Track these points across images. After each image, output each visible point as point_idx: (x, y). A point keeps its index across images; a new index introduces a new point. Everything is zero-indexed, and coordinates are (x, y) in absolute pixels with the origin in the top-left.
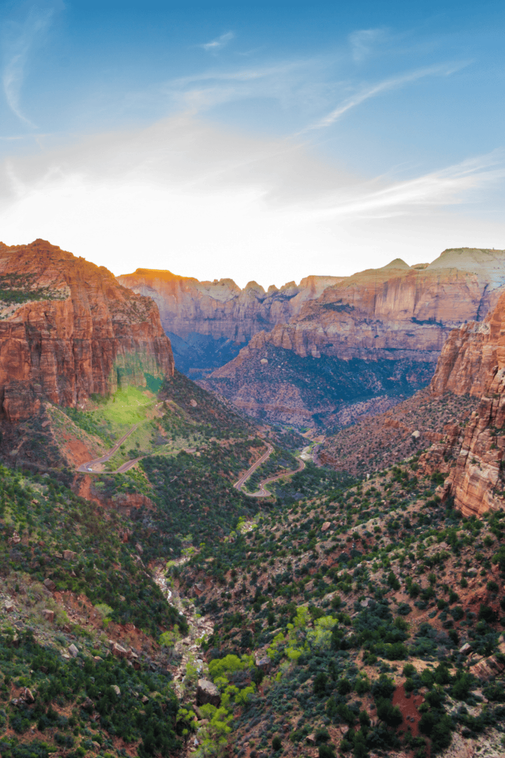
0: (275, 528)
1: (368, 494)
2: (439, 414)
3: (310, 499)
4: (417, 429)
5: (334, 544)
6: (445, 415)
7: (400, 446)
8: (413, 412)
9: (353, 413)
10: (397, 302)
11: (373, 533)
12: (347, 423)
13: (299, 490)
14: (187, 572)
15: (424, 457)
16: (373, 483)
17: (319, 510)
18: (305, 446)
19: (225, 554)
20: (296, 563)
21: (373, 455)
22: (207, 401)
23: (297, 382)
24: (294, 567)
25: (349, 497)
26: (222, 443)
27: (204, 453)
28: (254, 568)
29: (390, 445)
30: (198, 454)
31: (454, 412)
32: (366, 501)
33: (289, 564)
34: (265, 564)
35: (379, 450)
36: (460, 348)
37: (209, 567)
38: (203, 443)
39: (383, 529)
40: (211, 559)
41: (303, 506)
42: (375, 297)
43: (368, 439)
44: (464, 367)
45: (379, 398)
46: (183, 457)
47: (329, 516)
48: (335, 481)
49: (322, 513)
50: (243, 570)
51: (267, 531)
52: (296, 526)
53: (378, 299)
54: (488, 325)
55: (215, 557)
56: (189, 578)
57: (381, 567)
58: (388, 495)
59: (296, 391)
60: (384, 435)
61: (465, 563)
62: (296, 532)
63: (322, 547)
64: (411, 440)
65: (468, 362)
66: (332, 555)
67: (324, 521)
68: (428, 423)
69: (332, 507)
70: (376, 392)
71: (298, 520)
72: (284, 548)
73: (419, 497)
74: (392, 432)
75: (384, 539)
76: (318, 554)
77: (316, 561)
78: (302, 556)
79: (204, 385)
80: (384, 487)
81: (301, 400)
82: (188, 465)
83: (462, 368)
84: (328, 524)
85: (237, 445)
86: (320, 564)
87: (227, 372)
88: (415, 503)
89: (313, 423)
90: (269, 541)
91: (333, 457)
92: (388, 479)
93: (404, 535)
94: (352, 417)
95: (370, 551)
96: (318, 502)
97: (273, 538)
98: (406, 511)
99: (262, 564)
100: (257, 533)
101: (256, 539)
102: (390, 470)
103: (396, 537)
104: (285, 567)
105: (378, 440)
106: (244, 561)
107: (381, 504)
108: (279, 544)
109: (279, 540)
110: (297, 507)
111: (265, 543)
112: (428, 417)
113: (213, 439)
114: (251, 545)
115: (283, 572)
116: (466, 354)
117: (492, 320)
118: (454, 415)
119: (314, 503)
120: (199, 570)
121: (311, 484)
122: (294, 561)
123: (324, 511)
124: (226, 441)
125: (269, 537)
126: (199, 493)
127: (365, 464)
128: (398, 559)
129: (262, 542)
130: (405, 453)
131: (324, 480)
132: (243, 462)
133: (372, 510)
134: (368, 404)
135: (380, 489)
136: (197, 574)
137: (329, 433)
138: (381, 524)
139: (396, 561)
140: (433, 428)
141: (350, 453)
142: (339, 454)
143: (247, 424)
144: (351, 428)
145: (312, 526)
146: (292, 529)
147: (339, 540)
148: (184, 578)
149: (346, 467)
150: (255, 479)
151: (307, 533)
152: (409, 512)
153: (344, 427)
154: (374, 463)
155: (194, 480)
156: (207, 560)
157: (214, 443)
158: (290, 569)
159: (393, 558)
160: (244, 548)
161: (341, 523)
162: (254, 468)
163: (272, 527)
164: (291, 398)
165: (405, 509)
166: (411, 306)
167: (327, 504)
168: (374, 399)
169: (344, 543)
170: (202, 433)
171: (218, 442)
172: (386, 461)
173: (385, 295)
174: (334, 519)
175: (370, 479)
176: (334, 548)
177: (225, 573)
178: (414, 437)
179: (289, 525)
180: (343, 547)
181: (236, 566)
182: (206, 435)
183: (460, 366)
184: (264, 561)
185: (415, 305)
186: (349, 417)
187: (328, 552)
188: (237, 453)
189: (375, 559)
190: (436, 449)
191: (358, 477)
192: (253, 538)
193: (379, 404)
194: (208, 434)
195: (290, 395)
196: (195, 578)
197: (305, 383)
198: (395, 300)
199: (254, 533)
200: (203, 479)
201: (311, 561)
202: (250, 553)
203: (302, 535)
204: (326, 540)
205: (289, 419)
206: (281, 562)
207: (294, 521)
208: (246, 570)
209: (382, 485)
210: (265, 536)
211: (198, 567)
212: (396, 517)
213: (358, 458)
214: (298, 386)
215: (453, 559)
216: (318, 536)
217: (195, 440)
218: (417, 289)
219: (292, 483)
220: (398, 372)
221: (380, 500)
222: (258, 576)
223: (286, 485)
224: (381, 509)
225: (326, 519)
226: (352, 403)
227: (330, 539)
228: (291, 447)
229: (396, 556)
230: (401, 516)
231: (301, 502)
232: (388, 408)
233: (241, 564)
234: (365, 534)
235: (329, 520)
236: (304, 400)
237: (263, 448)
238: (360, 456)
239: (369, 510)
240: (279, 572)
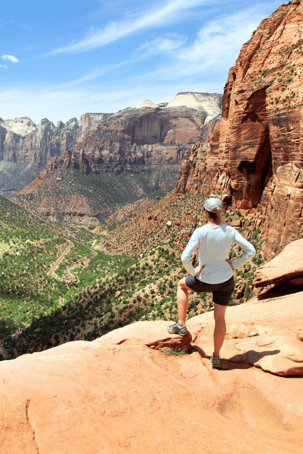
0: (82, 300)
1: (144, 269)
2: (182, 208)
3: (104, 277)
4: (169, 220)
5: (125, 305)
6: (186, 208)
7: (159, 233)
8: (166, 208)
9: (125, 212)
10: (149, 130)
11: (149, 294)
12: (122, 220)
13: (94, 271)
14: (21, 342)
15: (178, 238)
16: (146, 260)
17: (112, 283)
18: (94, 239)
19: (48, 324)
20: (100, 322)
21: (142, 241)
22: (19, 213)
23: (84, 193)
24: (98, 325)
25: (131, 272)
26: (34, 243)
27: (22, 253)
28: (71, 330)
29: (152, 232)
30: (18, 253)
31: (191, 206)
32: (143, 273)
33: (96, 324)
34: (79, 327)
35: (146, 237)
36: (192, 161)
37: (38, 335)
38: (21, 245)
39: (156, 291)
40: (38, 330)
41: (100, 282)
42: (134, 127)
43: (138, 229)
44: (196, 174)
45: (142, 200)
46: (7, 257)
47: (119, 287)
48: (118, 262)
49: (114, 285)
50: (63, 333)
51: (76, 303)
52: (96, 297)
53: (136, 129)
54: (209, 145)
55: (41, 327)
56: (24, 345)
57: (158, 316)
58: (157, 267)
59: (84, 199)
60: (148, 226)
61: (209, 304)
62: (97, 301)
63: (117, 309)
64: (166, 228)
65: (198, 171)
66: (124, 314)
67: (116, 291)
68: (177, 215)
69: (121, 280)
70: (139, 196)
71: (97, 293)
72: (90, 314)
73: (177, 266)
74: (153, 223)
75: (157, 297)
76: (114, 314)
77: (113, 319)
78: (104, 317)
79: (14, 200)
80: (153, 262)
81: (88, 206)
82: (11, 263)
83: (194, 175)
84: (118, 293)
85: (46, 243)
86: (116, 320)
87: (31, 190)
88: (175, 270)
89: (98, 222)
90: (78, 310)
91: (115, 245)
92: (156, 256)
93: (170, 293)
94: (125, 215)
95: (149, 307)
96: (110, 278)
97: (81, 308)
98: (170, 276)
99: (76, 327)
100: (70, 306)
101: (69, 310)
102: (156, 250)
103: (164, 295)
104: (93, 327)
105: (144, 230)
106: (63, 327)
107: (153, 274)
108: (87, 311)
109: (86, 309)
110: (96, 283)
111: (76, 312)
112: (175, 211)
113: (28, 241)
114: (66, 315)
115: (92, 330)
116: (197, 165)
117: (211, 142)
118: (192, 208)
119: (108, 279)
120: (31, 339)
121: (102, 266)
122: (99, 321)
123: (115, 283)
124: (38, 242)
125: (78, 308)
126: (22, 283)
127: (137, 248)
128: (168, 309)
129: (74, 312)
130: (162, 237)
131: (111, 262)
132: (52, 256)
133: (148, 279)
134: (135, 205)
135: (151, 263)
136: (29, 342)
137: (110, 229)
138: (154, 287)
139: (168, 310)
140: (179, 218)
141: (126, 241)
142: (119, 243)
143: (51, 228)
144: (125, 223)
145: (108, 295)
146: (94, 299)
147: (128, 302)
148: (20, 346)
149: (124, 251)
150: (63, 267)
151: (105, 300)
152: (172, 277)
153: (120, 223)
154: (143, 246)
155: (17, 274)
156: (35, 331)
157: (29, 244)
158: (96, 328)
159: (165, 309)
160: (62, 318)
161: (128, 291)
162: (60, 260)
163: (80, 300)
164: (81, 205)
165: (169, 275)
166: (159, 133)
167: (116, 278)
168: (139, 201)
169: (132, 303)
170: (19, 238)
171: (32, 243)
172: (150, 244)
173: (141, 126)
174: (122, 288)
175: (143, 258)
176: (125, 308)
177: (50, 338)
178: (168, 225)
179: (92, 297)
180: (131, 307)
181: (57, 331)
182: (22, 238)
183: (193, 175)
184: (78, 325)
185: (161, 133)
186: (123, 215)
187: (121, 312)
188: (47, 250)
189: (153, 311)
190: (185, 232)
191: (133, 257)
192: (67, 310)
193: (143, 204)
194: (24, 237)
195: (80, 203)
196: (28, 345)
197: (91, 194)
198: (148, 130)
199: (67, 306)
200: (24, 272)
201: (111, 319)
202: (66, 321)
203: (102, 302)
204: (119, 303)
205: (81, 221)
206: (89, 323)
207: (95, 293)
208: (65, 334)
209: (152, 260)
210: (75, 307)
211: (29, 337)
212: (164, 281)
213: (132, 244)
214: (85, 196)
215: (202, 303)
216: (113, 301)
217: (14, 243)
218: (162, 121)
219: (89, 267)
220: (153, 181)
221: (152, 271)
222: (74, 336)
223: (85, 269)
224: (153, 277)
225: (117, 289)
226: (124, 205)
227: (122, 302)
228: (84, 241)
229: (167, 307)
230: (167, 280)
231: (97, 280)
232: (149, 207)
233: (60, 330)
234: (145, 296)
235: (120, 290)
236: (90, 206)
237: (65, 244)
238: (133, 242)
239: (146, 279)
240: (89, 331)
